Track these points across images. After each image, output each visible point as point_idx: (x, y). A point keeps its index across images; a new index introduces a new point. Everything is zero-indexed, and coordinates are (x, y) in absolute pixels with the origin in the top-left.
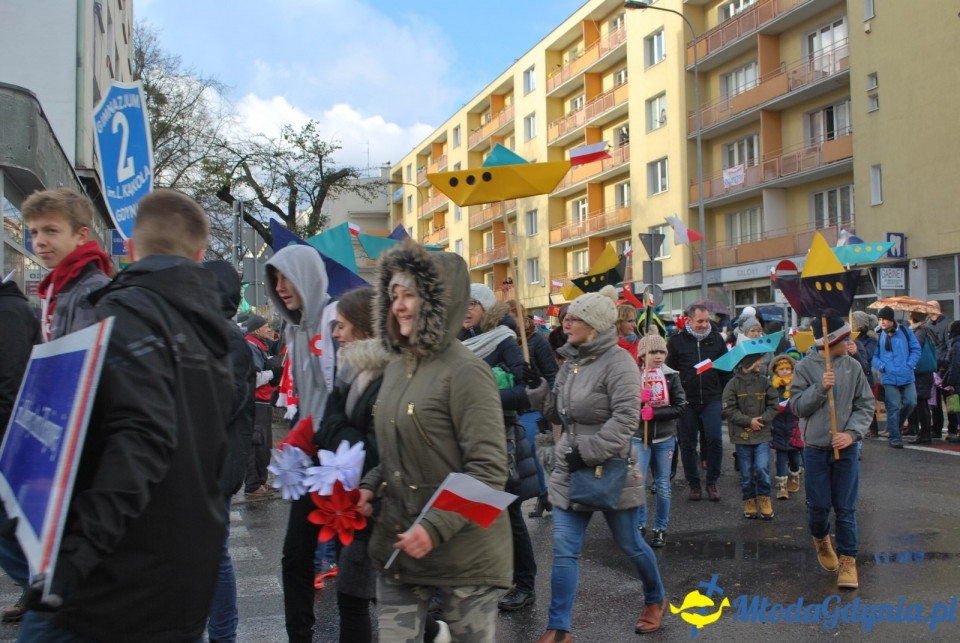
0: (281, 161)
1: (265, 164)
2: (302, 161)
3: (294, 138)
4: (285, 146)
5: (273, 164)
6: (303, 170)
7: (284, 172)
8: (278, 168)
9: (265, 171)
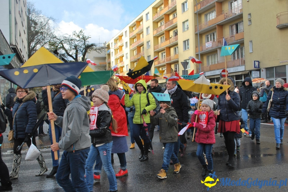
0: (73, 42)
1: (68, 43)
2: (79, 42)
3: (77, 35)
4: (74, 37)
5: (70, 43)
6: (79, 44)
7: (74, 45)
8: (72, 44)
9: (68, 45)
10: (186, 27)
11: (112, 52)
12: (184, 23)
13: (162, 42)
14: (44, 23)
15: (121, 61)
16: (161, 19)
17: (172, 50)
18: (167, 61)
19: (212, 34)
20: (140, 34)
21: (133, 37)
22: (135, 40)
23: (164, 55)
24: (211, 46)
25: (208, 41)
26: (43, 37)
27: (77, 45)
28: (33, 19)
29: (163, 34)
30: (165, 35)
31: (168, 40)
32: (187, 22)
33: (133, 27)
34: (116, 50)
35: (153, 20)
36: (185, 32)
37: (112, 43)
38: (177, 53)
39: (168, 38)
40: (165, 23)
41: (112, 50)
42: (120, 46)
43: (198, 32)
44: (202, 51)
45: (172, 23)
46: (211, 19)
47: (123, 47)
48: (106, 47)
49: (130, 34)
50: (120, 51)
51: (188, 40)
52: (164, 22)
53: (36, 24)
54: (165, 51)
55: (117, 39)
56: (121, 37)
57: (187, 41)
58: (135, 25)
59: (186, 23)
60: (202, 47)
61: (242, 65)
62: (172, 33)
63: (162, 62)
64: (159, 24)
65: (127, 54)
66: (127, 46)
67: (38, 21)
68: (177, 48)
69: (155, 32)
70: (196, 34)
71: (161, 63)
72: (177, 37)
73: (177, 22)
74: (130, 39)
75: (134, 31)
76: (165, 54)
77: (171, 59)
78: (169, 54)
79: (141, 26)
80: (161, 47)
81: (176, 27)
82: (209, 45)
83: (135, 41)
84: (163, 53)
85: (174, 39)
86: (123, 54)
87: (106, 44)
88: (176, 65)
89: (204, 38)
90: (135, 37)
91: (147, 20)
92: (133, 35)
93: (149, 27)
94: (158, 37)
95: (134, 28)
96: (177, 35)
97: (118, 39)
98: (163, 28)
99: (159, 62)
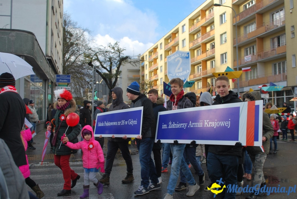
9: (103, 57)
10: (224, 39)
11: (146, 65)
12: (221, 35)
13: (198, 55)
14: (79, 35)
15: (156, 74)
16: (197, 32)
17: (209, 63)
18: (203, 75)
19: (252, 48)
20: (175, 47)
21: (168, 50)
22: (170, 52)
23: (200, 69)
24: (251, 60)
25: (247, 55)
26: (78, 48)
27: (112, 57)
28: (68, 31)
29: (200, 47)
30: (201, 48)
31: (204, 53)
32: (225, 34)
33: (168, 39)
34: (150, 63)
35: (189, 32)
36: (222, 45)
37: (146, 55)
38: (214, 67)
39: (205, 50)
40: (202, 36)
41: (146, 63)
42: (154, 59)
43: (236, 45)
44: (241, 64)
45: (209, 35)
46: (250, 31)
47: (157, 60)
48: (141, 59)
49: (165, 46)
50: (154, 64)
51: (225, 53)
52: (201, 34)
53: (71, 35)
54: (201, 64)
55: (151, 51)
56: (155, 49)
57: (224, 55)
58: (171, 37)
59: (224, 36)
60: (241, 60)
61: (284, 81)
62: (208, 46)
63: (198, 75)
64: (196, 36)
65: (161, 67)
66: (161, 59)
67: (73, 32)
68: (214, 61)
69: (192, 44)
70: (235, 48)
71: (197, 77)
72: (214, 50)
73: (214, 34)
74: (165, 51)
75: (169, 44)
76: (201, 67)
77: (208, 72)
78: (205, 67)
79: (177, 38)
80: (197, 60)
81: (214, 39)
82: (248, 58)
83: (170, 54)
84: (198, 67)
85: (211, 52)
86: (158, 67)
87: (140, 56)
88: (213, 80)
89: (243, 51)
90: (171, 50)
91: (183, 32)
92: (168, 47)
93: (185, 39)
94: (194, 50)
95: (169, 41)
96: (214, 47)
97: (153, 51)
98: (200, 40)
99: (195, 75)
